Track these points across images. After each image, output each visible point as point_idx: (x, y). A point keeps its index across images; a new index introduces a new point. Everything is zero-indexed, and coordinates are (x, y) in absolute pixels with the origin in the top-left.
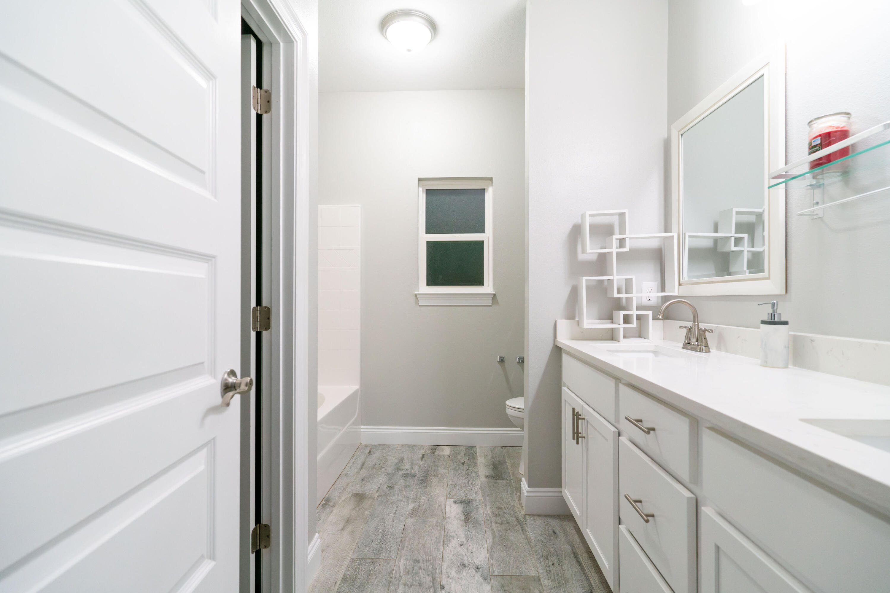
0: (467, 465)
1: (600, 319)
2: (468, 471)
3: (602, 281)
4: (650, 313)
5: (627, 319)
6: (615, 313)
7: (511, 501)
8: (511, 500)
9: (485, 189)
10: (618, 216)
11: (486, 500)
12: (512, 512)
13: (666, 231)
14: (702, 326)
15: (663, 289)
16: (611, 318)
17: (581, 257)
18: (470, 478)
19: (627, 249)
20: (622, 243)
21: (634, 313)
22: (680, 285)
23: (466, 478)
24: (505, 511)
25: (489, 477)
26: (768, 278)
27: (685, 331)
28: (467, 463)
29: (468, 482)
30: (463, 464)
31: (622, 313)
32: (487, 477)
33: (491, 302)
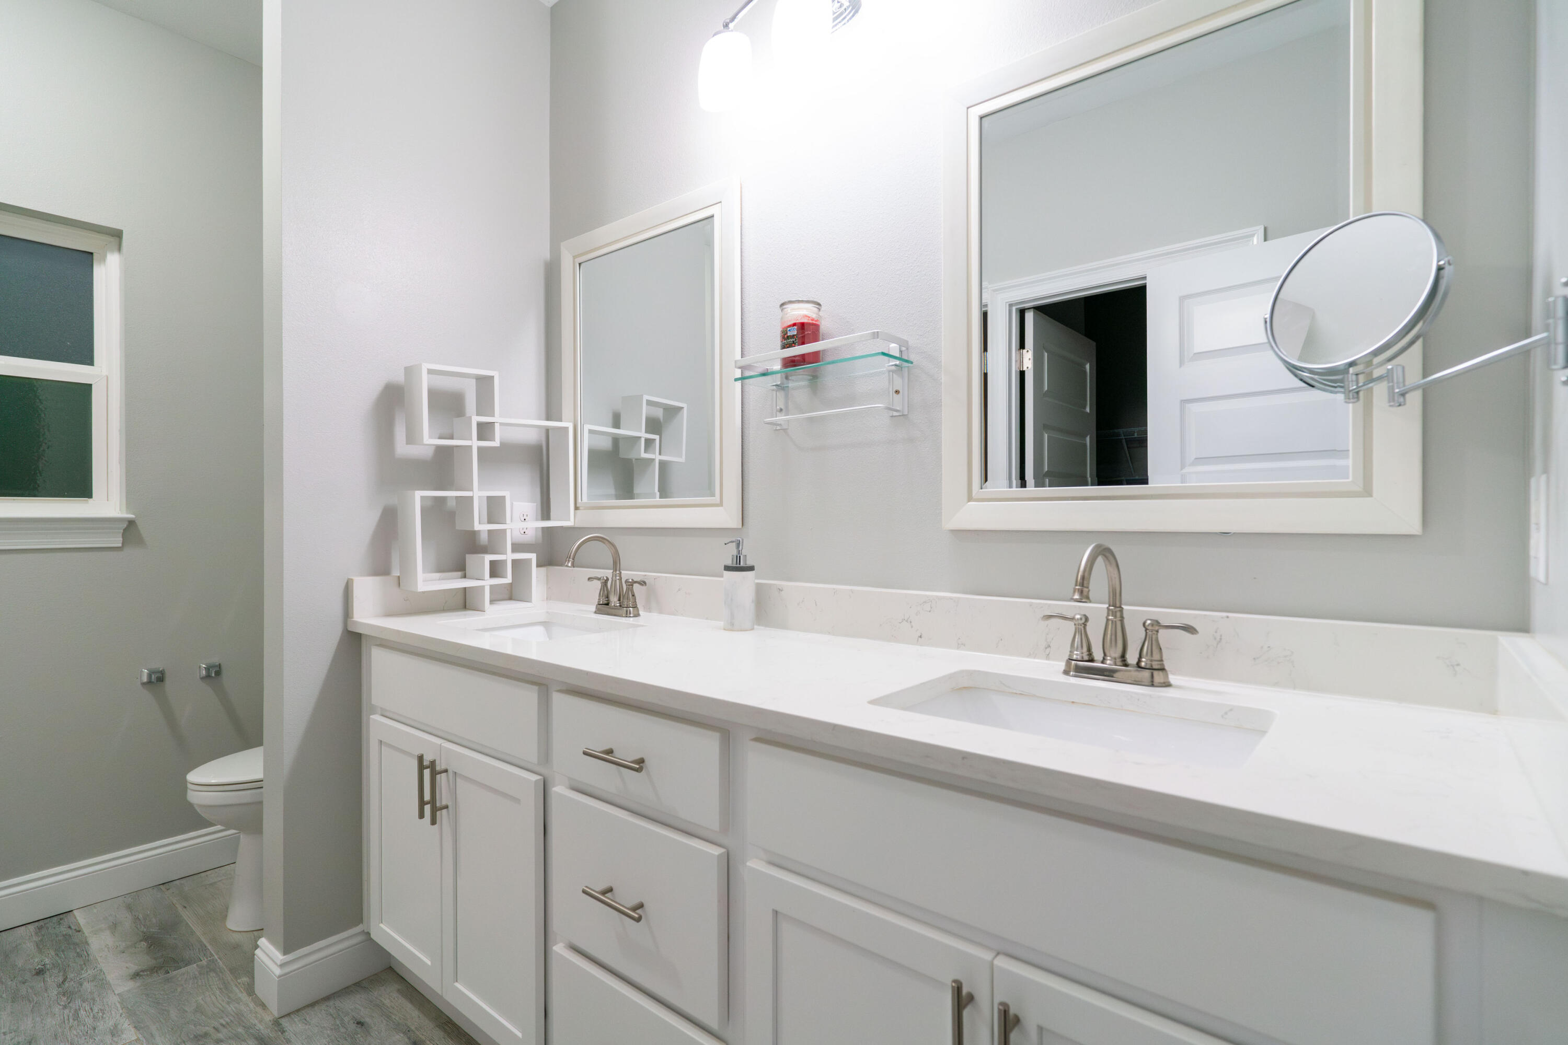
0: (56, 971)
1: (440, 570)
2: (67, 985)
3: (443, 499)
4: (533, 557)
5: (496, 570)
6: (471, 559)
7: (227, 1006)
8: (228, 1003)
9: (92, 254)
10: (475, 380)
11: (152, 1035)
12: (240, 1030)
13: (548, 418)
14: (626, 574)
15: (546, 513)
16: (461, 568)
17: (402, 448)
18: (78, 1002)
19: (496, 443)
20: (485, 431)
21: (509, 556)
22: (576, 508)
23: (65, 1007)
24: (220, 1036)
25: (141, 973)
26: (721, 504)
27: (598, 585)
28: (54, 966)
29: (76, 1012)
30: (40, 972)
31: (488, 558)
32: (136, 975)
33: (121, 539)
